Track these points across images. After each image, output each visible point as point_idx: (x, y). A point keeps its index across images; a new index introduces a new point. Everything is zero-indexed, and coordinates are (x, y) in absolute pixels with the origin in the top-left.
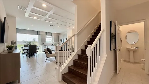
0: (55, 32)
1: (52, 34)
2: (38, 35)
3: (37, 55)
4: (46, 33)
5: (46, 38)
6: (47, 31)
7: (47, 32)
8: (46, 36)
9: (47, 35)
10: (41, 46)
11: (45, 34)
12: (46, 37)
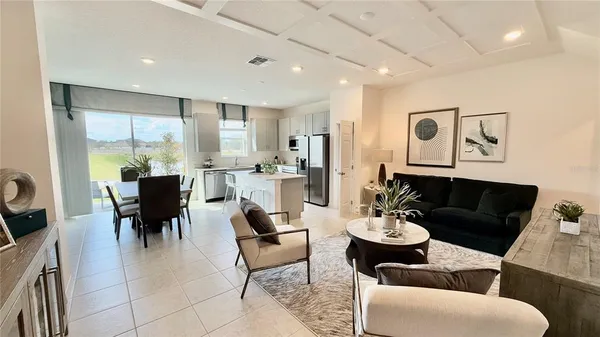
0: (265, 104)
1: (250, 115)
2: (182, 116)
3: (185, 222)
4: (220, 107)
5: (222, 134)
6: (225, 99)
7: (224, 105)
8: (221, 122)
9: (225, 118)
10: (201, 172)
11: (215, 112)
12: (221, 126)
